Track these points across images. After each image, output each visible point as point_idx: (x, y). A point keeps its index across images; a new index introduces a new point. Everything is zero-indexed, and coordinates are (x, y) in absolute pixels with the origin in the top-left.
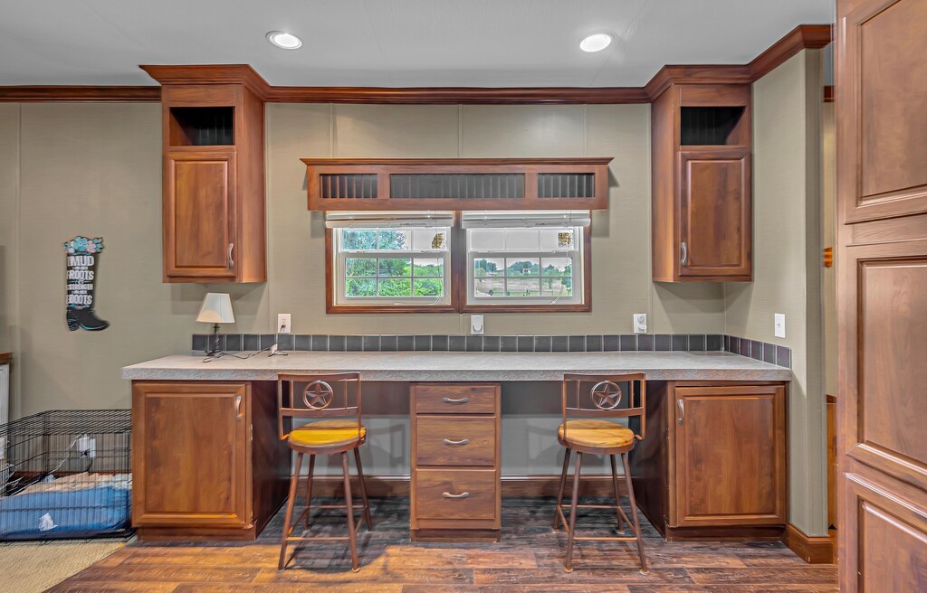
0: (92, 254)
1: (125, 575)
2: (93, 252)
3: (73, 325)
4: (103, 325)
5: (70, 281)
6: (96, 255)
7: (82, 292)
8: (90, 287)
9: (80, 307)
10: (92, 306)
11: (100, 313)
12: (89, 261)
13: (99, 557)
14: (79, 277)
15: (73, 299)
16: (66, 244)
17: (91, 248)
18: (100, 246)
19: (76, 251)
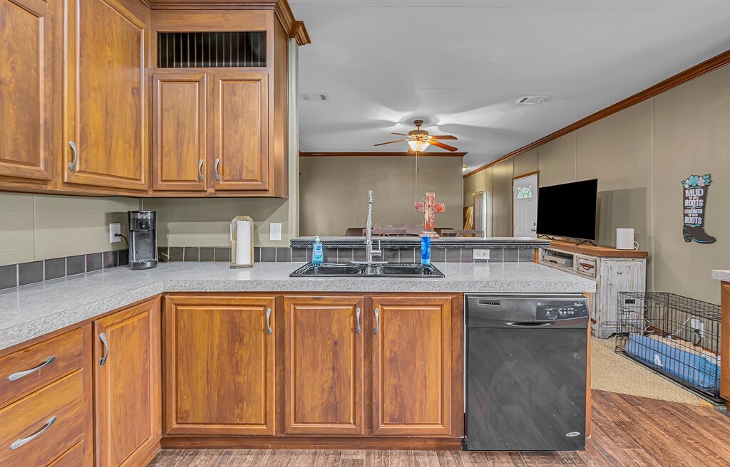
0: (702, 187)
1: (706, 425)
2: (703, 185)
3: (688, 239)
4: (712, 240)
5: (685, 208)
6: (705, 188)
7: (694, 215)
8: (701, 211)
9: (692, 226)
10: (702, 225)
11: (708, 230)
12: (700, 192)
13: (688, 402)
14: (692, 204)
15: (687, 220)
16: (684, 182)
17: (701, 182)
18: (708, 180)
19: (690, 186)
